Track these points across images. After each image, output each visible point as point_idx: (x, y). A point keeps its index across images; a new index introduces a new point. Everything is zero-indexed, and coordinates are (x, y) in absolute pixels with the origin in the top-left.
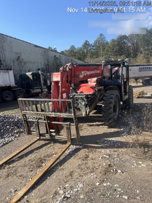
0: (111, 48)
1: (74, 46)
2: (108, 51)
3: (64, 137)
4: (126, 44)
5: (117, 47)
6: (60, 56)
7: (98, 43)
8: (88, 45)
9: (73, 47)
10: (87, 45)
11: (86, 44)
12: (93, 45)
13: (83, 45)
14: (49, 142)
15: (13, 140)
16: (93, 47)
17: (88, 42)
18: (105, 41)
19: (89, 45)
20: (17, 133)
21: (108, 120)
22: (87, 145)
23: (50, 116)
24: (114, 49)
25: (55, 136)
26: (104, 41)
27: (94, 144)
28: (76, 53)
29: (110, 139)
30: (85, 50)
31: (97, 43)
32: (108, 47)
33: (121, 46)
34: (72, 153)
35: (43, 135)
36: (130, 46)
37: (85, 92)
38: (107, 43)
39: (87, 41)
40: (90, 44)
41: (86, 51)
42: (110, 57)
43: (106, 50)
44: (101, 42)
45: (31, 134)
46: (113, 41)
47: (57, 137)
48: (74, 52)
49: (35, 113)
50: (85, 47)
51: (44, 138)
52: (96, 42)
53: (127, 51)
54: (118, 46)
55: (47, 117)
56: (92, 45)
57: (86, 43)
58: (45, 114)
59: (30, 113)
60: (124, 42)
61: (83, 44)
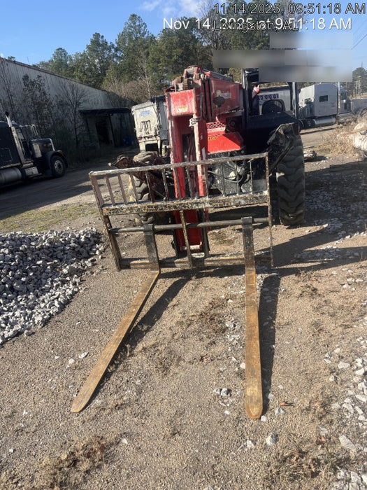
0: (164, 52)
1: (63, 51)
2: (159, 62)
3: (232, 257)
4: (196, 41)
5: (180, 51)
6: (39, 77)
7: (127, 41)
8: (102, 45)
9: (60, 51)
10: (99, 45)
11: (97, 44)
12: (116, 45)
13: (88, 47)
14: (181, 280)
15: (76, 292)
16: (117, 50)
17: (103, 37)
18: (146, 35)
19: (105, 46)
20: (71, 274)
21: (294, 209)
22: (282, 267)
23: (195, 207)
24: (170, 56)
25: (203, 258)
26: (145, 33)
27: (295, 263)
28: (73, 69)
29: (323, 247)
30: (97, 61)
31: (124, 40)
32: (156, 50)
33: (187, 49)
34: (266, 289)
35: (169, 263)
36: (209, 47)
37: (212, 151)
38: (152, 38)
39: (97, 35)
40: (109, 44)
41: (101, 62)
42: (163, 78)
43: (153, 59)
44: (136, 38)
45: (128, 267)
46: (167, 33)
47: (209, 261)
48: (66, 65)
49: (148, 207)
50: (94, 51)
51: (171, 270)
52: (122, 37)
53: (202, 59)
54: (181, 47)
55: (185, 212)
56: (113, 46)
57: (98, 41)
58: (180, 204)
59: (131, 208)
60: (193, 37)
61: (89, 43)
